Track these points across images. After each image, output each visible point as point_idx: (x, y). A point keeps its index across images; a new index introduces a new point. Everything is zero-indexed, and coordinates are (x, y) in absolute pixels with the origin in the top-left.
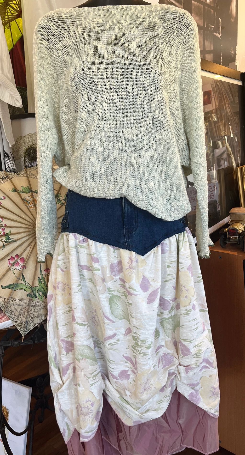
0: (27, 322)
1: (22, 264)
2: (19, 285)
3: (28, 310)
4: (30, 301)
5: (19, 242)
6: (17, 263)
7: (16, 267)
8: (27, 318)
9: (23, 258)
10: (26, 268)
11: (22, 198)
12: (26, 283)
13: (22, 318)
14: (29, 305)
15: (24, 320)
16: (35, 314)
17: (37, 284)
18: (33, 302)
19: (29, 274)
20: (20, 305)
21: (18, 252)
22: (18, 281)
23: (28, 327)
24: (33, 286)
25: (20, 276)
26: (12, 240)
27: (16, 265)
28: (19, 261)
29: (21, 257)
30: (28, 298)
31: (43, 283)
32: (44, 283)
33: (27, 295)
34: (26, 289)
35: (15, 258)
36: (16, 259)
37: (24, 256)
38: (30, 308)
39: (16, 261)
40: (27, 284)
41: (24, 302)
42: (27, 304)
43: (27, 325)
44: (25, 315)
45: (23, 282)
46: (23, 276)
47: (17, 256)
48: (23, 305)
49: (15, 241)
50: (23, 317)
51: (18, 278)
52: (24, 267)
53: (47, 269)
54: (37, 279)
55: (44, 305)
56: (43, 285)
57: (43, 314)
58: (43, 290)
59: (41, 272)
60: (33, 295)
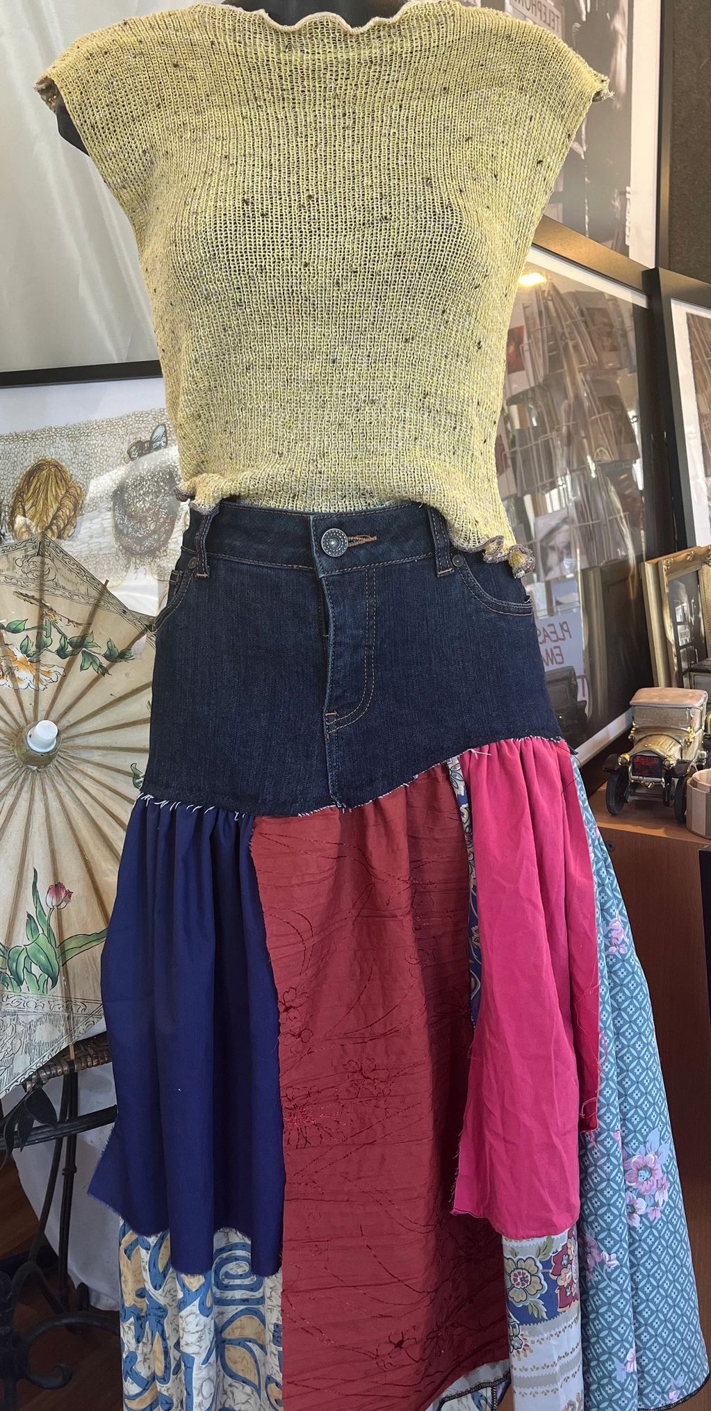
16: (17, 1043)
17: (22, 938)
18: (10, 1001)
24: (10, 944)
31: (43, 933)
32: (46, 933)
53: (57, 888)
54: (22, 919)
55: (46, 1009)
56: (42, 940)
57: (45, 1040)
58: (42, 958)
59: (38, 898)
60: (9, 974)
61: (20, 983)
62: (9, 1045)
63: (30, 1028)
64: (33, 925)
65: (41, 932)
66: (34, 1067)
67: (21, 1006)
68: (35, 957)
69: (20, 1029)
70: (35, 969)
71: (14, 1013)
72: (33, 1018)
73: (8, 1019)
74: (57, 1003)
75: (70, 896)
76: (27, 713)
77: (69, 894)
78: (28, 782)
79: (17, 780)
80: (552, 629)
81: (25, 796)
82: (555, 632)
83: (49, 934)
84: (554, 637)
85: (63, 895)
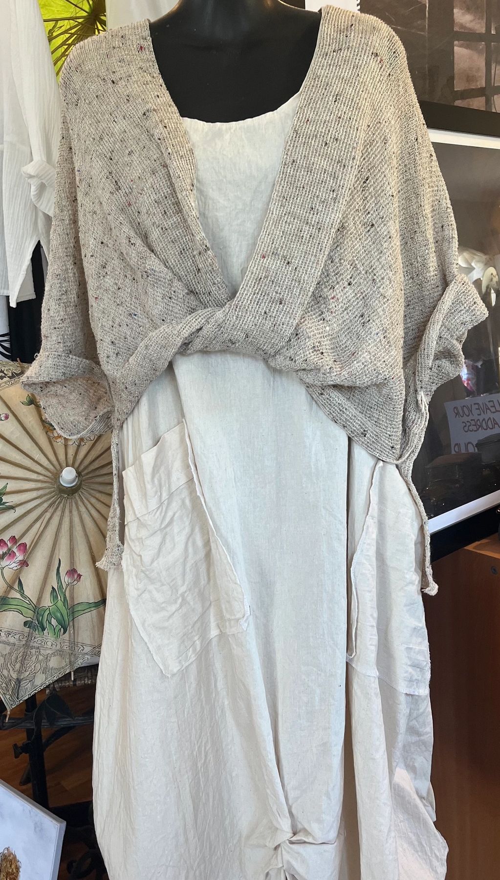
0: (19, 681)
1: (20, 557)
2: (11, 600)
3: (24, 657)
4: (30, 636)
5: (20, 511)
6: (10, 554)
7: (8, 563)
8: (19, 672)
9: (24, 545)
10: (27, 565)
12: (26, 597)
13: (9, 672)
14: (27, 646)
15: (15, 676)
16: (38, 666)
17: (47, 602)
18: (36, 640)
19: (32, 579)
20: (8, 644)
21: (16, 531)
22: (9, 591)
23: (21, 693)
24: (40, 604)
25: (14, 582)
26: (7, 504)
27: (9, 559)
28: (15, 550)
29: (20, 543)
30: (27, 630)
32: (62, 599)
33: (25, 624)
34: (24, 610)
36: (9, 545)
37: (27, 540)
38: (29, 652)
39: (9, 549)
40: (28, 599)
41: (17, 637)
42: (24, 642)
43: (19, 686)
44: (18, 666)
45: (18, 596)
46: (20, 583)
47: (13, 539)
48: (14, 644)
49: (12, 508)
50: (11, 669)
51: (11, 587)
52: (24, 563)
53: (72, 572)
54: (49, 590)
55: (58, 647)
56: (60, 604)
57: (55, 666)
58: (59, 615)
59: (60, 577)
60: (37, 623)
61: (43, 629)
62: (33, 667)
63: (47, 658)
64: (55, 594)
65: (59, 598)
66: (47, 683)
67: (43, 644)
68: (54, 613)
69: (41, 658)
70: (54, 622)
71: (38, 648)
72: (50, 652)
73: (33, 651)
74: (65, 644)
76: (69, 460)
77: (80, 576)
78: (61, 505)
79: (56, 501)
81: (58, 513)
85: (76, 576)
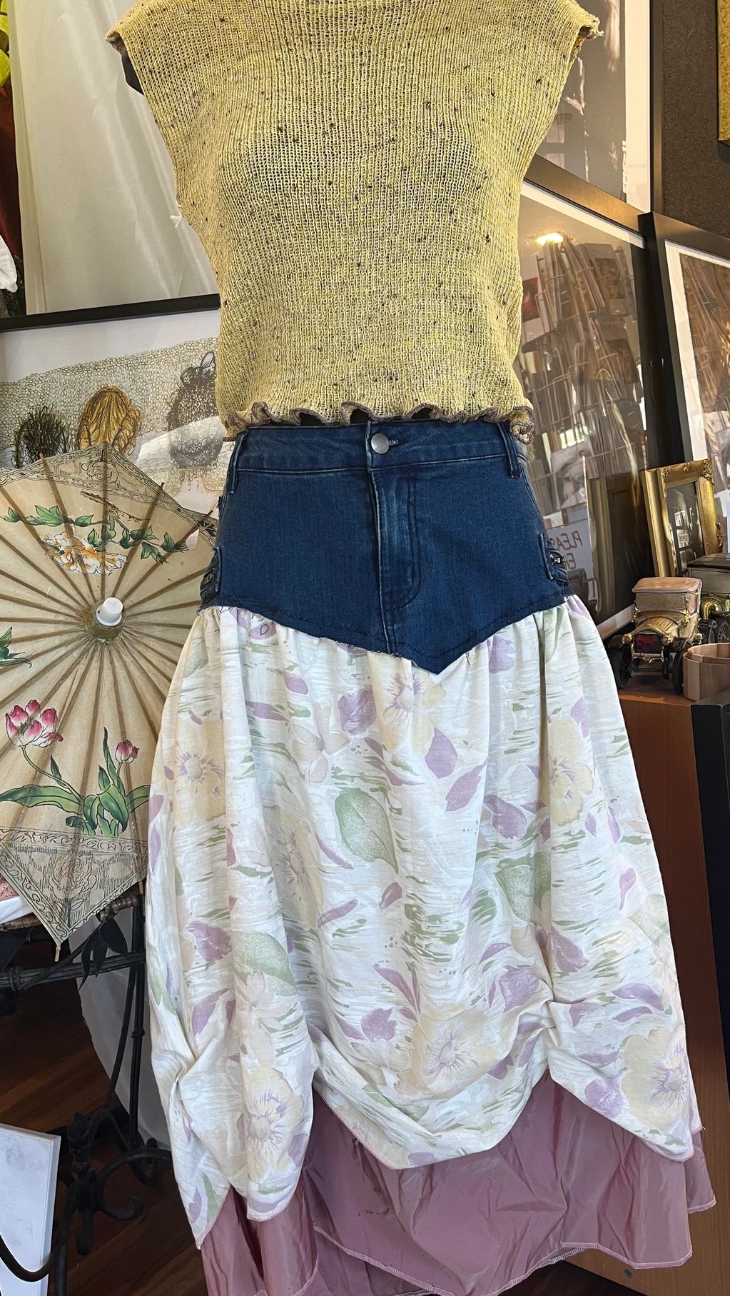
0: (68, 902)
1: (48, 728)
2: (43, 789)
3: (72, 865)
4: (77, 837)
5: (37, 665)
6: (33, 726)
7: (31, 738)
8: (67, 889)
9: (53, 712)
10: (61, 739)
11: (39, 540)
12: (64, 784)
13: (52, 890)
14: (74, 850)
15: (61, 895)
16: (93, 879)
17: (95, 788)
18: (85, 843)
19: (70, 757)
20: (47, 852)
21: (36, 693)
22: (40, 777)
23: (74, 918)
24: (85, 793)
25: (45, 764)
26: (17, 657)
27: (31, 732)
28: (39, 719)
29: (45, 709)
30: (71, 829)
31: (114, 784)
32: (116, 784)
33: (68, 821)
34: (64, 802)
35: (27, 710)
36: (30, 713)
37: (55, 704)
38: (77, 860)
39: (30, 719)
40: (68, 786)
41: (58, 840)
42: (69, 848)
43: (70, 910)
44: (64, 882)
45: (53, 783)
46: (54, 765)
47: (34, 704)
48: (56, 851)
49: (25, 661)
50: (55, 887)
51: (40, 771)
52: (56, 737)
53: (125, 745)
54: (95, 772)
55: (118, 850)
56: (113, 790)
57: (117, 877)
58: (113, 805)
59: (108, 754)
60: (84, 818)
61: (94, 827)
62: (85, 880)
63: (104, 866)
64: (104, 776)
65: (112, 782)
66: (108, 900)
67: (96, 847)
68: (106, 803)
69: (95, 866)
70: (107, 815)
71: (90, 853)
72: (108, 857)
73: (84, 858)
74: (126, 845)
75: (137, 753)
76: (95, 594)
77: (136, 750)
78: (97, 654)
79: (89, 650)
80: (564, 538)
81: (95, 664)
82: (568, 541)
83: (119, 785)
84: (566, 545)
85: (130, 751)
